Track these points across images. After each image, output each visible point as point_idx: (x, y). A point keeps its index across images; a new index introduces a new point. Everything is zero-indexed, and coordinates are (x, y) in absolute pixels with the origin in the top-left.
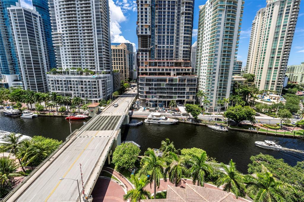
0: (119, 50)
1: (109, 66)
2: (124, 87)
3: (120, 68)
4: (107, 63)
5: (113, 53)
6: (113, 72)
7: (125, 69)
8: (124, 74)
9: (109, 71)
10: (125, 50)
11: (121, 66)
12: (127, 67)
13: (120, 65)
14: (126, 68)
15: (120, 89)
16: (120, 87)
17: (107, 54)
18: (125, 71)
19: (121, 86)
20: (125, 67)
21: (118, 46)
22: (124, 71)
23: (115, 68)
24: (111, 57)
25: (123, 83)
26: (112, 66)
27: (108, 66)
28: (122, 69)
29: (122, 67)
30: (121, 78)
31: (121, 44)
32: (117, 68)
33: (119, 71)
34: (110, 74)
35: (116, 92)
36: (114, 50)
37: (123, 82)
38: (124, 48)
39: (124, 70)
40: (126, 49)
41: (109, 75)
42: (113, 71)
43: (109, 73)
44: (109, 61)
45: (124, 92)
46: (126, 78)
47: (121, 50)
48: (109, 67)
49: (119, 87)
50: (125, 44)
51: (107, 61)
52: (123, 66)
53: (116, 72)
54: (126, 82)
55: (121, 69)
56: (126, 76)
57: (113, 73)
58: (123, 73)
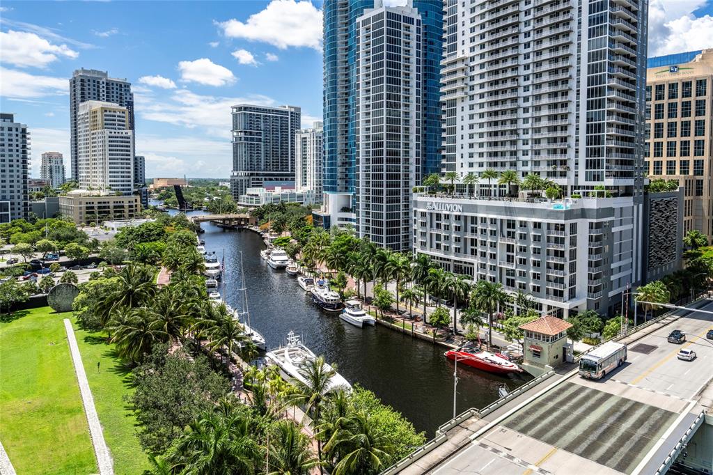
0: (687, 84)
1: (630, 163)
2: (700, 263)
3: (684, 170)
4: (623, 151)
5: (652, 104)
6: (647, 187)
9: (630, 182)
11: (691, 158)
13: (685, 154)
15: (679, 273)
16: (680, 264)
17: (625, 110)
19: (685, 257)
21: (681, 66)
22: (706, 184)
23: (658, 171)
24: (642, 119)
25: (695, 245)
26: (646, 159)
27: (623, 163)
28: (699, 172)
29: (699, 164)
30: (686, 218)
31: (699, 57)
32: (671, 170)
33: (682, 184)
34: (630, 199)
36: (660, 87)
37: (698, 241)
39: (706, 177)
41: (627, 202)
42: (646, 182)
43: (628, 192)
44: (631, 140)
45: (697, 294)
47: (701, 83)
48: (627, 164)
49: (672, 265)
51: (624, 139)
52: (706, 158)
53: (661, 187)
55: (691, 173)
57: (646, 194)
58: (699, 193)
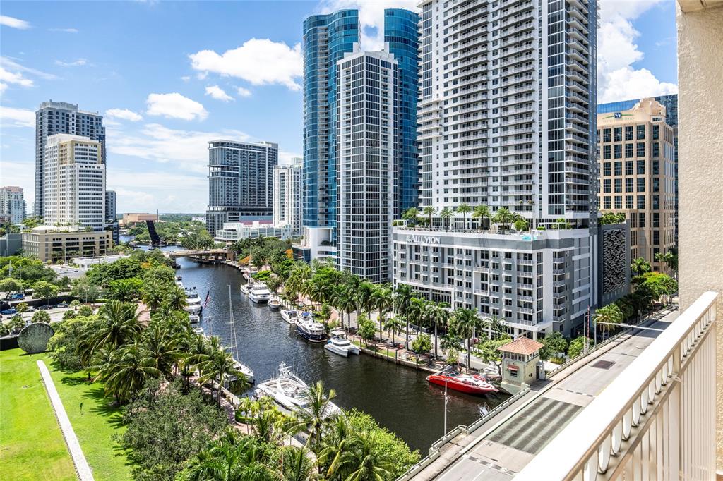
0: (629, 129)
1: (586, 198)
2: (646, 287)
3: (630, 206)
4: (580, 187)
5: (601, 145)
6: (600, 220)
7: (656, 207)
8: (648, 229)
9: (586, 215)
10: (657, 128)
11: (635, 194)
12: (662, 199)
13: (629, 190)
14: (662, 205)
15: (630, 297)
16: (629, 290)
17: (580, 151)
18: (656, 217)
19: (633, 282)
20: (656, 199)
21: (623, 113)
22: (647, 217)
23: (607, 206)
24: (595, 159)
25: (641, 272)
26: (599, 195)
27: (580, 198)
28: (641, 206)
29: (641, 199)
30: (632, 248)
31: (638, 105)
32: (618, 206)
33: (628, 217)
34: (587, 230)
35: (610, 309)
36: (607, 131)
37: (643, 267)
38: (654, 120)
39: (647, 211)
40: (664, 120)
41: (584, 233)
42: (599, 216)
43: (584, 224)
44: (586, 178)
45: (644, 314)
46: (656, 251)
47: (640, 128)
48: (583, 201)
49: (626, 288)
50: (658, 99)
51: (580, 177)
52: (647, 194)
53: (612, 219)
54: (656, 269)
55: (635, 207)
56: (656, 241)
57: (599, 226)
58: (642, 225)
